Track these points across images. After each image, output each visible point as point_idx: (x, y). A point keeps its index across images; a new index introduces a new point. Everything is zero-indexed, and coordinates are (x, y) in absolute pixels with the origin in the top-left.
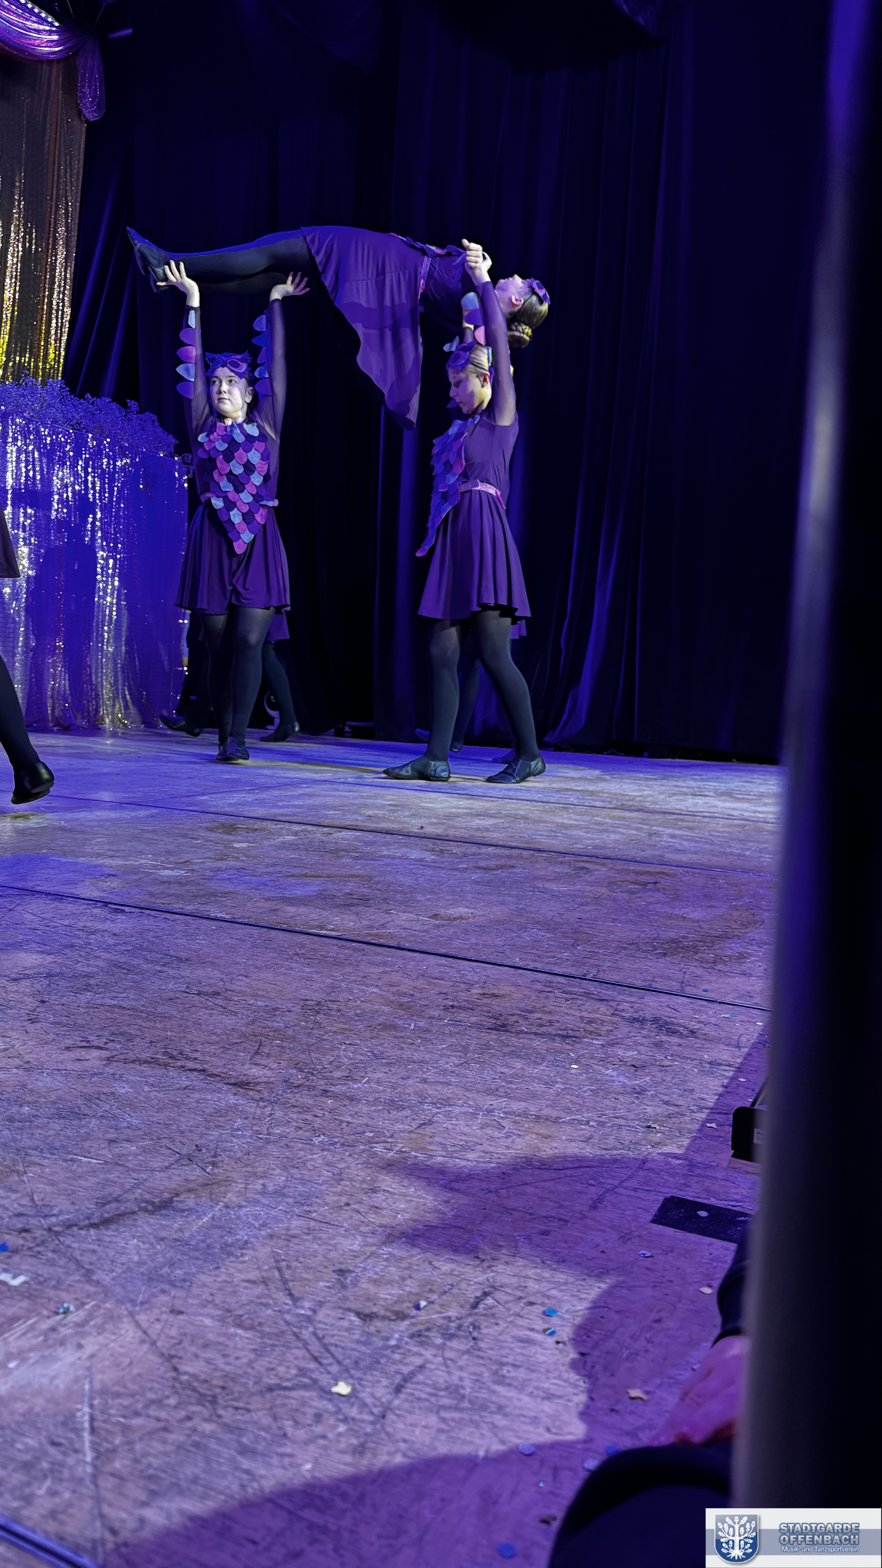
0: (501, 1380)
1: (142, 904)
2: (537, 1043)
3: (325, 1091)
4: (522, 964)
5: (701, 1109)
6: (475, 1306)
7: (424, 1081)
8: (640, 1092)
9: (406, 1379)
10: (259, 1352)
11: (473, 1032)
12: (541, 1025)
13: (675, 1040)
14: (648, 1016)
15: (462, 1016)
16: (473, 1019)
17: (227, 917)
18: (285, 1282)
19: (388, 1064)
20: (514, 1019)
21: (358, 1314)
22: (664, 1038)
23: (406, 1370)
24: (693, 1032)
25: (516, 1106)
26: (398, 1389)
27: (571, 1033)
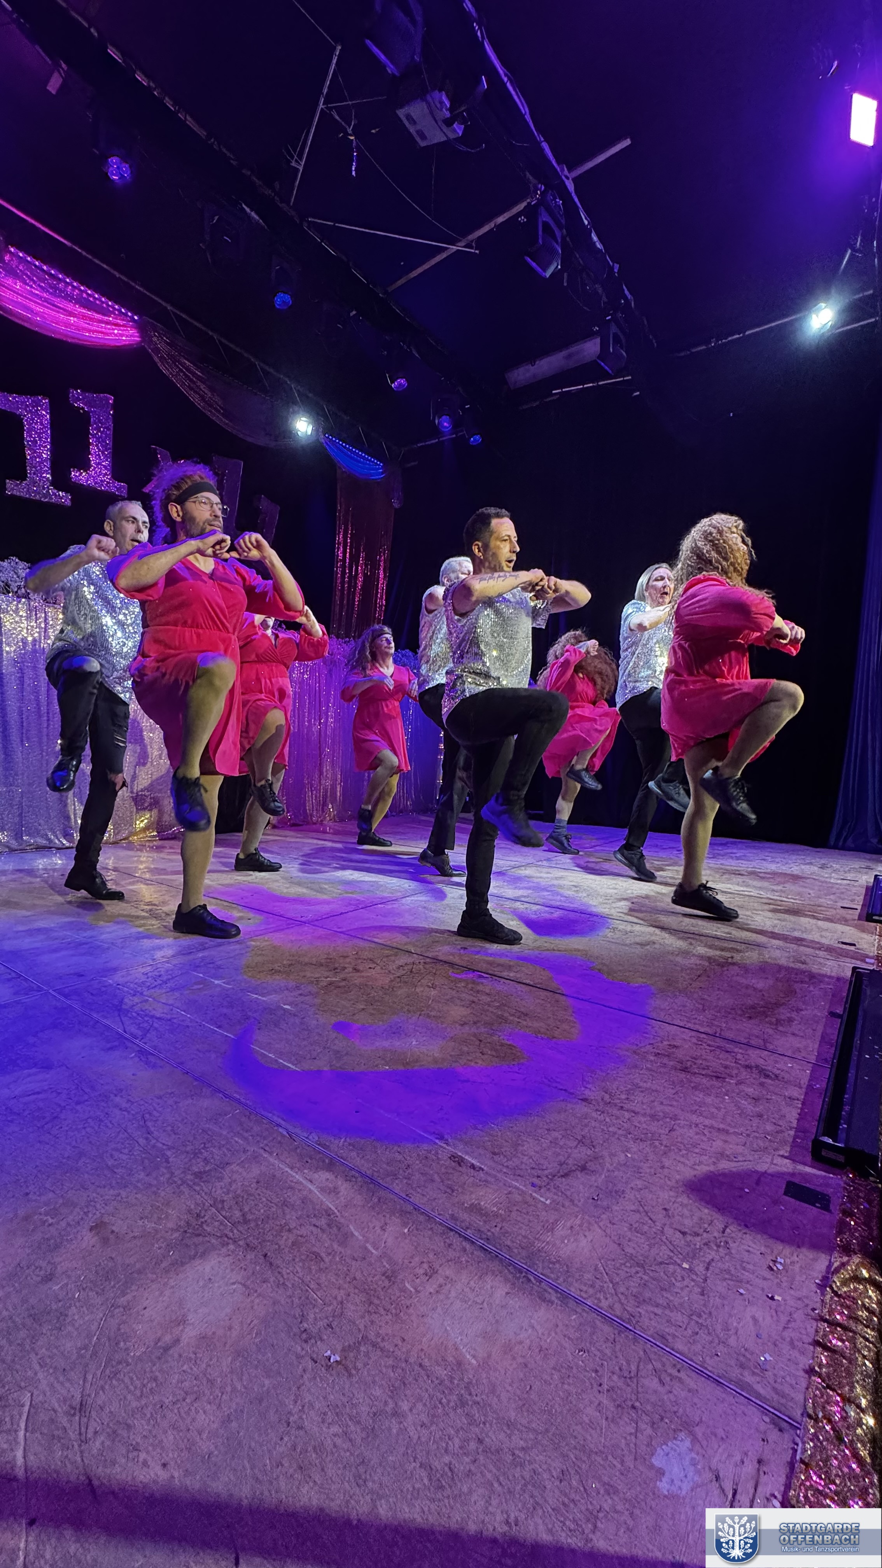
0: (744, 1269)
1: (490, 972)
2: (704, 1081)
3: (622, 1107)
4: (682, 1024)
5: (791, 1128)
6: (723, 1232)
7: (662, 1103)
8: (760, 1116)
9: (709, 1264)
10: (651, 1246)
11: (673, 1072)
12: (704, 1069)
13: (769, 1081)
14: (753, 1064)
15: (665, 1060)
16: (671, 1063)
17: (532, 983)
18: (647, 1213)
19: (642, 1092)
20: (689, 1064)
21: (680, 1231)
22: (764, 1080)
23: (707, 1260)
24: (777, 1076)
25: (707, 1122)
26: (707, 1269)
27: (719, 1075)
